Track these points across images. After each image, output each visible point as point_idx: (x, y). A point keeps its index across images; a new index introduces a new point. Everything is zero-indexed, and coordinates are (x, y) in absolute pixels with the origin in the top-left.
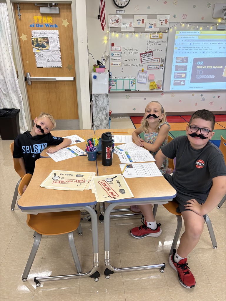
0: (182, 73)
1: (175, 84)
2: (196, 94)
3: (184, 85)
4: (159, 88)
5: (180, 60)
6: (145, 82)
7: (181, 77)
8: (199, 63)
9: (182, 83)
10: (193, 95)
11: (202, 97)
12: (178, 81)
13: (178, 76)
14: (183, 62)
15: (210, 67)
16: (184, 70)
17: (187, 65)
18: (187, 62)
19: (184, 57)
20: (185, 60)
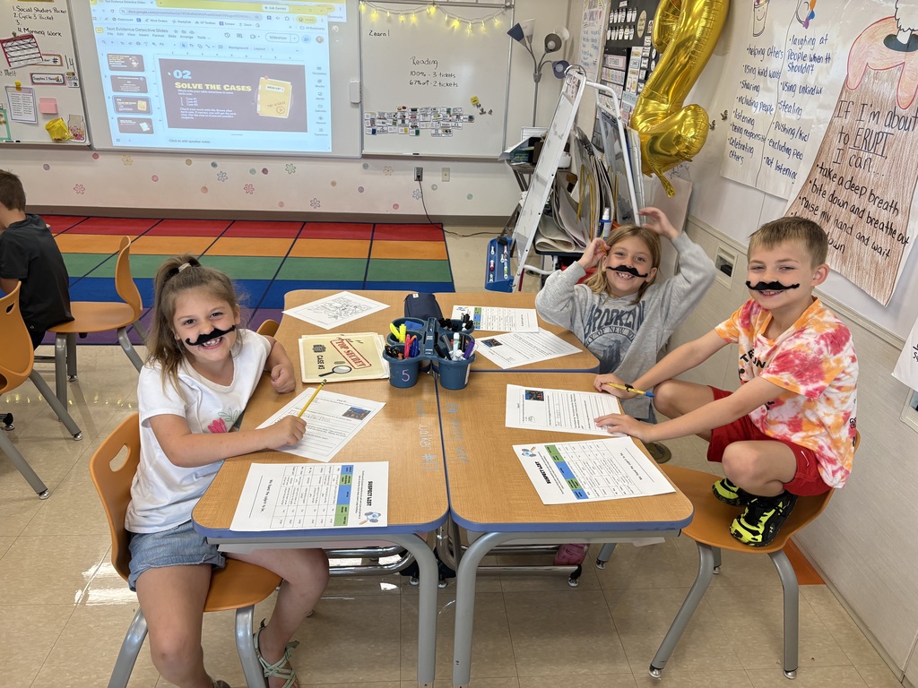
0: (136, 99)
1: (123, 129)
2: (196, 162)
3: (151, 132)
4: (78, 139)
5: (119, 63)
6: (31, 118)
7: (136, 111)
8: (177, 74)
9: (145, 126)
10: (189, 163)
11: (217, 170)
12: (130, 121)
13: (125, 106)
14: (130, 68)
15: (213, 87)
16: (138, 92)
17: (144, 78)
18: (141, 68)
19: (131, 56)
20: (135, 64)
